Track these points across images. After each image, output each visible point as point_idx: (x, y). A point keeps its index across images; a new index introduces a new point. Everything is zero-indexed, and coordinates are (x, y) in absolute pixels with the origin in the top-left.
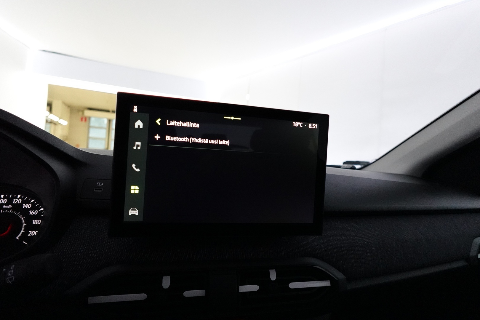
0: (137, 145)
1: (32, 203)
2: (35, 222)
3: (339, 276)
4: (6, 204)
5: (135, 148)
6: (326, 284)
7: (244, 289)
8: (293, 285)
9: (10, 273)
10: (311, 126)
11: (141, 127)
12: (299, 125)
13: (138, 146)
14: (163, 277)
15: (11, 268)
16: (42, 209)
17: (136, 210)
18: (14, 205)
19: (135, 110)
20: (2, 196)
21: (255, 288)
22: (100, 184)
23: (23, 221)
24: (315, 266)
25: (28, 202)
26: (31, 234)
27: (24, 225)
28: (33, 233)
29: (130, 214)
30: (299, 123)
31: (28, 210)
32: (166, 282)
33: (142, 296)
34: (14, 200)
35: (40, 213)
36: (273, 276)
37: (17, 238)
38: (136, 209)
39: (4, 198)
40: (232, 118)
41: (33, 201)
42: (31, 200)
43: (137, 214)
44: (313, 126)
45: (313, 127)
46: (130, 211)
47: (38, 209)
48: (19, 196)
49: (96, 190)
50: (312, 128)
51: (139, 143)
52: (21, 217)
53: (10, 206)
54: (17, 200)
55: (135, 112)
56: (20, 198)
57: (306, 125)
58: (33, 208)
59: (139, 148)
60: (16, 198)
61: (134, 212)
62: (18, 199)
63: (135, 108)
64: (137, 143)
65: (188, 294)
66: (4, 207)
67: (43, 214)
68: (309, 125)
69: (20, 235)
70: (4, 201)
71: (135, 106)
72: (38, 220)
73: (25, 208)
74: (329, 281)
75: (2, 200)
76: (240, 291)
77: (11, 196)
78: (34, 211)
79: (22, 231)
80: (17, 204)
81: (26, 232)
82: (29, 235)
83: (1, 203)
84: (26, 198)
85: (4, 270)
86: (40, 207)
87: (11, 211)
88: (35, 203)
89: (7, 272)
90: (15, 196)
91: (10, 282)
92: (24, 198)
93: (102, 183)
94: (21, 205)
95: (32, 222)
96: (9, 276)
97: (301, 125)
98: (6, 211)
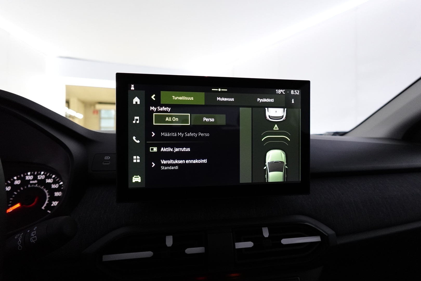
0: (136, 119)
1: (54, 178)
2: (57, 194)
3: (329, 231)
4: (32, 180)
5: (134, 122)
6: (317, 239)
7: (240, 245)
8: (285, 241)
9: (34, 234)
11: (139, 103)
12: (282, 92)
13: (137, 120)
14: (167, 237)
15: (34, 229)
16: (61, 183)
17: (138, 177)
18: (38, 180)
19: (133, 88)
20: (29, 173)
21: (249, 244)
22: (107, 158)
23: (47, 194)
24: (305, 223)
25: (50, 177)
26: (54, 204)
27: (48, 196)
29: (134, 181)
30: (282, 91)
31: (50, 184)
32: (169, 241)
33: (148, 254)
34: (39, 176)
35: (60, 186)
36: (266, 233)
37: (43, 208)
38: (138, 176)
39: (30, 175)
40: (220, 90)
41: (54, 176)
42: (52, 176)
43: (140, 181)
44: (295, 92)
46: (134, 178)
47: (59, 183)
48: (42, 173)
49: (104, 163)
50: (294, 94)
51: (138, 118)
52: (45, 190)
53: (36, 182)
54: (41, 176)
55: (133, 90)
56: (43, 174)
57: (288, 92)
58: (54, 182)
59: (138, 122)
60: (40, 174)
61: (137, 179)
62: (42, 175)
63: (132, 86)
65: (189, 251)
66: (31, 182)
67: (62, 187)
68: (291, 92)
69: (45, 205)
70: (31, 178)
71: (132, 85)
72: (59, 192)
73: (48, 183)
74: (320, 236)
75: (29, 176)
76: (236, 248)
77: (36, 173)
78: (55, 185)
79: (47, 202)
80: (41, 180)
81: (50, 203)
82: (52, 205)
83: (28, 179)
84: (48, 174)
85: (28, 231)
86: (60, 181)
87: (37, 185)
88: (56, 178)
89: (30, 232)
90: (39, 173)
91: (33, 241)
92: (47, 174)
93: (109, 157)
94: (44, 180)
95: (54, 194)
96: (32, 236)
97: (284, 92)
98: (33, 186)
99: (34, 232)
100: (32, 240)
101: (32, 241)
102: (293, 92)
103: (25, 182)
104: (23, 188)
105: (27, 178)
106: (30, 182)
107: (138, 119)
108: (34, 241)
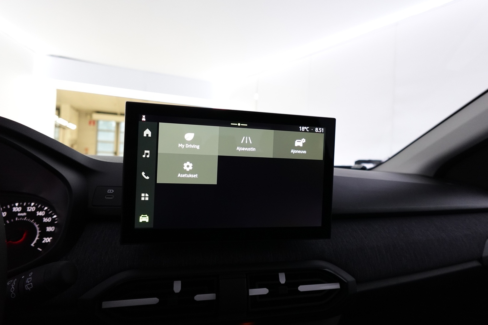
1: (46, 211)
2: (49, 229)
3: (349, 278)
4: (20, 212)
5: (144, 156)
6: (335, 286)
7: (254, 292)
8: (302, 288)
9: (29, 280)
11: (150, 135)
12: (305, 130)
13: (147, 154)
14: (175, 282)
15: (30, 276)
16: (55, 216)
17: (146, 217)
18: (28, 213)
19: (144, 119)
20: (17, 204)
21: (264, 291)
22: (110, 191)
23: (38, 229)
24: (324, 269)
25: (41, 209)
26: (45, 241)
27: (38, 232)
28: (47, 240)
29: (141, 221)
30: (305, 128)
31: (41, 217)
32: (177, 287)
33: (154, 300)
34: (28, 208)
35: (53, 220)
36: (282, 279)
37: (32, 245)
38: (146, 215)
39: (18, 206)
40: (239, 124)
41: (46, 208)
42: (44, 208)
44: (320, 130)
46: (141, 217)
47: (52, 216)
48: (33, 204)
49: (107, 197)
50: (319, 132)
51: (148, 152)
52: (35, 224)
53: (25, 214)
54: (31, 208)
55: (144, 121)
56: (34, 206)
57: (312, 130)
58: (47, 216)
59: (148, 156)
61: (144, 219)
63: (143, 117)
64: (146, 152)
65: (199, 297)
66: (19, 214)
67: (56, 221)
68: (315, 130)
69: (35, 242)
70: (19, 209)
72: (52, 227)
73: (39, 215)
74: (339, 283)
75: (16, 208)
76: (250, 294)
77: (25, 204)
78: (48, 219)
79: (37, 238)
80: (31, 212)
81: (41, 239)
82: (43, 242)
83: (16, 211)
84: (40, 206)
85: (23, 277)
86: (53, 214)
87: (25, 218)
88: (49, 210)
90: (29, 204)
91: (29, 288)
92: (38, 205)
93: (113, 190)
94: (35, 212)
95: (46, 229)
96: (28, 283)
97: (308, 130)
98: (21, 219)
101: (27, 288)
102: (317, 130)
103: (12, 215)
104: (10, 221)
105: (15, 209)
106: (17, 214)
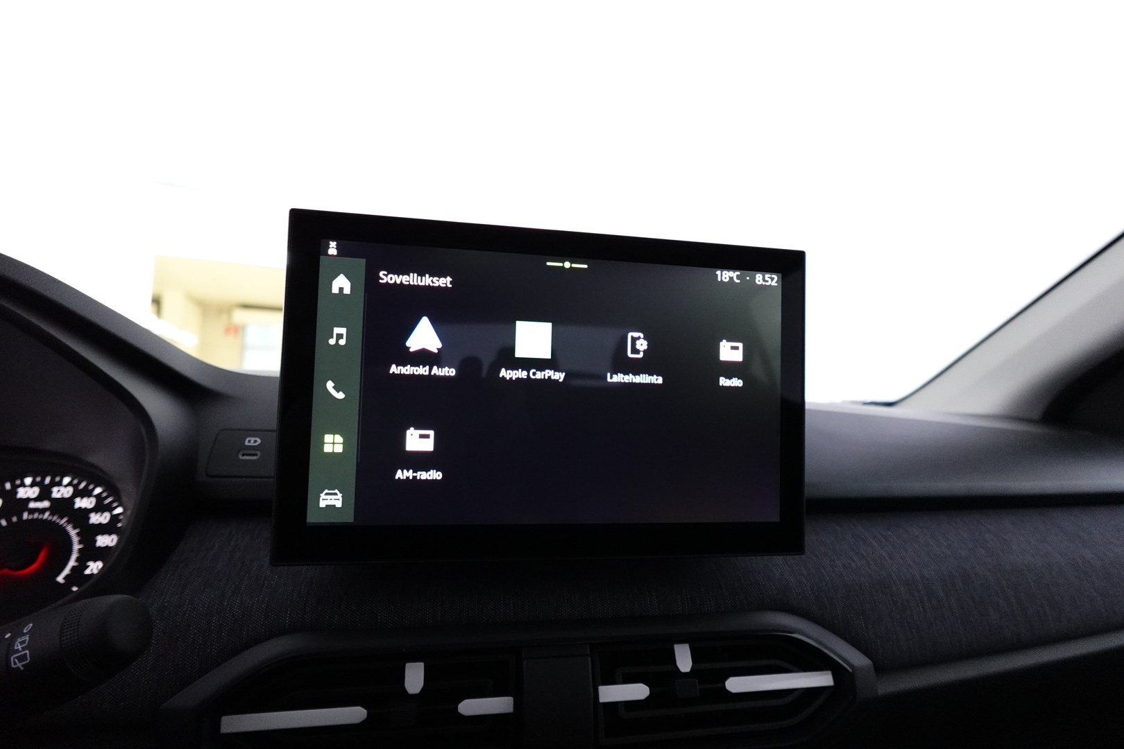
0: (337, 334)
1: (98, 496)
2: (104, 541)
3: (856, 659)
4: (36, 500)
5: (332, 342)
6: (822, 679)
7: (611, 693)
8: (736, 684)
10: (761, 281)
11: (347, 291)
12: (731, 278)
13: (340, 336)
14: (408, 665)
15: (25, 631)
16: (119, 510)
17: (336, 494)
18: (55, 502)
19: (333, 251)
20: (28, 481)
21: (638, 691)
22: (252, 441)
23: (75, 539)
24: (793, 635)
25: (86, 493)
26: (92, 570)
27: (76, 547)
29: (323, 504)
30: (731, 274)
31: (86, 512)
32: (415, 678)
33: (354, 714)
34: (55, 489)
35: (115, 518)
36: (684, 660)
37: (60, 579)
38: (336, 491)
39: (32, 485)
40: (567, 265)
41: (98, 490)
42: (93, 489)
43: (339, 504)
44: (766, 279)
45: (767, 281)
46: (323, 496)
47: (111, 510)
48: (66, 480)
49: (243, 455)
50: (764, 283)
51: (343, 331)
52: (69, 528)
53: (46, 504)
54: (62, 489)
56: (69, 484)
57: (748, 278)
58: (99, 508)
59: (342, 342)
60: (59, 484)
61: (331, 499)
62: (66, 486)
63: (331, 246)
64: (337, 330)
65: (470, 707)
66: (32, 505)
67: (119, 521)
68: (756, 278)
69: (67, 571)
70: (34, 492)
71: (331, 242)
72: (110, 534)
73: (80, 508)
74: (830, 672)
75: (27, 489)
76: (602, 700)
77: (48, 480)
78: (101, 516)
79: (72, 563)
80: (63, 499)
81: (82, 564)
82: (87, 572)
83: (25, 497)
84: (83, 485)
86: (115, 505)
87: (47, 514)
88: (104, 495)
89: (13, 639)
90: (58, 479)
91: (19, 665)
92: (79, 483)
93: (258, 439)
94: (70, 501)
95: (95, 541)
96: (18, 651)
97: (737, 278)
98: (36, 516)
99: (23, 638)
100: (16, 660)
101: (15, 663)
102: (760, 279)
103: (14, 505)
104: (9, 521)
105: (22, 493)
106: (28, 504)
107: (342, 335)
108: (22, 666)
